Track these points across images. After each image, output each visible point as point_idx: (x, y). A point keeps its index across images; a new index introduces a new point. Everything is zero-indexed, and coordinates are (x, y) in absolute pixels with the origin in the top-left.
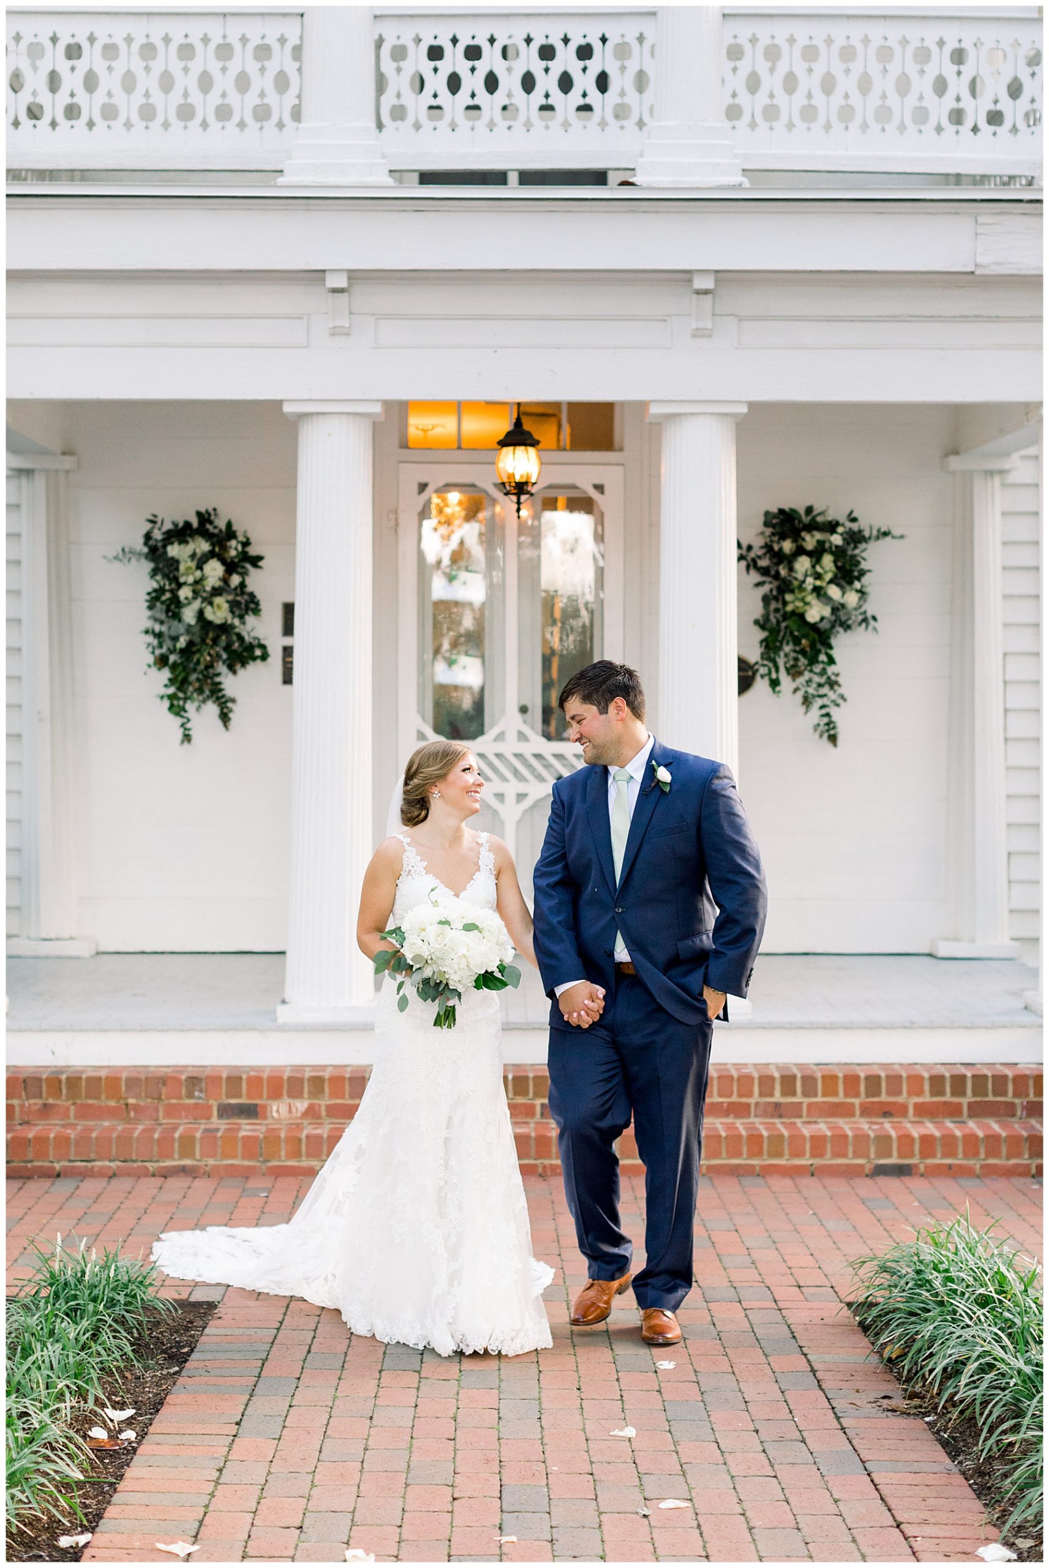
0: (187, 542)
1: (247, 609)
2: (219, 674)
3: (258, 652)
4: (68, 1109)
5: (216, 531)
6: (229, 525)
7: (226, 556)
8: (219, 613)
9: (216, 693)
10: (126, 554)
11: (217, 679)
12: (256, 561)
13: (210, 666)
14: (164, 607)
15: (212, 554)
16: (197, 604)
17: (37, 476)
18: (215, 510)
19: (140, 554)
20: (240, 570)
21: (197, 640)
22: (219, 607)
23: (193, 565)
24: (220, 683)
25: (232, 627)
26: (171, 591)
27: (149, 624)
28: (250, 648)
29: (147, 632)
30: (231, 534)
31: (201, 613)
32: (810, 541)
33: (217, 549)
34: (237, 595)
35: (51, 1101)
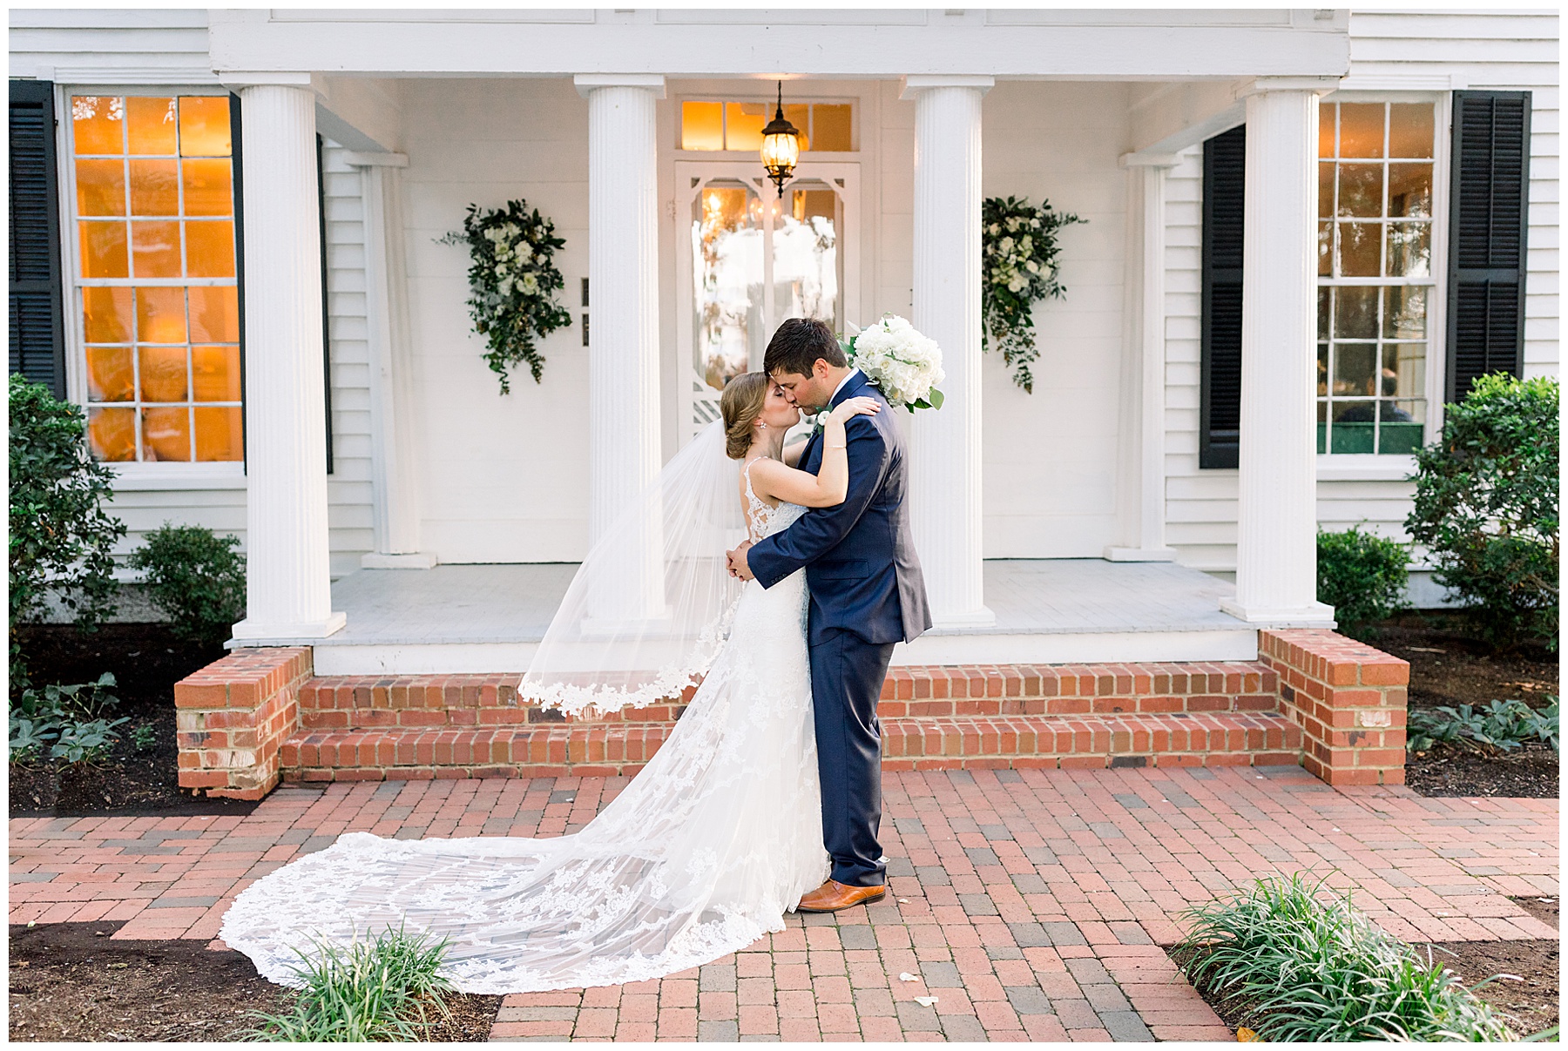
0: (502, 227)
1: (553, 284)
2: (530, 337)
3: (562, 319)
4: (395, 716)
5: (525, 218)
6: (536, 213)
7: (534, 238)
8: (529, 286)
9: (529, 353)
10: (450, 238)
11: (529, 342)
12: (559, 244)
13: (522, 331)
14: (484, 281)
15: (522, 237)
16: (510, 279)
17: (374, 171)
18: (524, 201)
19: (463, 238)
20: (545, 251)
21: (512, 309)
22: (529, 281)
23: (506, 245)
24: (532, 345)
25: (541, 298)
26: (489, 268)
27: (472, 296)
28: (556, 315)
29: (470, 303)
30: (537, 220)
31: (514, 286)
32: (1013, 224)
33: (526, 233)
34: (543, 271)
35: (378, 709)
